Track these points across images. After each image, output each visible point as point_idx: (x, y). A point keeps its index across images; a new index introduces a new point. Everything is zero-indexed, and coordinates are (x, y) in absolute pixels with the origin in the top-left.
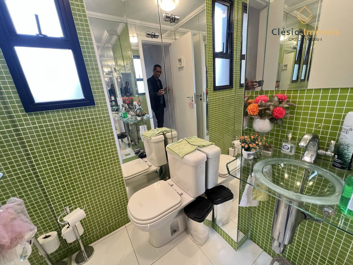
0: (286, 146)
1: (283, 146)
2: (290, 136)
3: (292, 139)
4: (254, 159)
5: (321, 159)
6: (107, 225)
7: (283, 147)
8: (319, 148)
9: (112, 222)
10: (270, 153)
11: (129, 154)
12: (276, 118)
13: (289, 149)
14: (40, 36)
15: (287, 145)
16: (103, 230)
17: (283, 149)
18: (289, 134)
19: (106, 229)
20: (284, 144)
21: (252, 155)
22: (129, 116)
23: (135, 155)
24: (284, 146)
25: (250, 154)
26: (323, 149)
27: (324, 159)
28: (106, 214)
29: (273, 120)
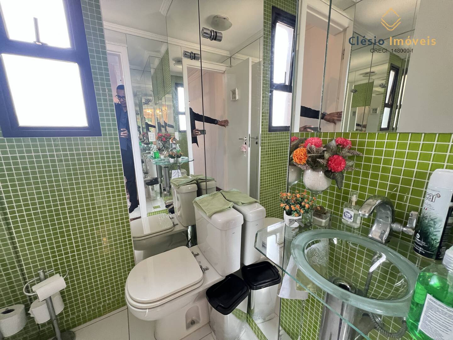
0: (349, 213)
1: (344, 213)
2: (354, 199)
3: (357, 203)
4: (300, 227)
5: (398, 237)
6: (100, 303)
7: (344, 215)
8: (394, 221)
9: (109, 299)
10: (324, 221)
11: (159, 207)
12: (333, 171)
13: (352, 219)
14: (37, 43)
15: (349, 211)
16: (94, 310)
17: (344, 217)
18: (353, 195)
19: (100, 308)
20: (345, 210)
21: (296, 221)
22: (162, 157)
23: (165, 208)
24: (346, 213)
25: (293, 220)
26: (400, 222)
27: (402, 238)
28: (101, 287)
29: (328, 173)
